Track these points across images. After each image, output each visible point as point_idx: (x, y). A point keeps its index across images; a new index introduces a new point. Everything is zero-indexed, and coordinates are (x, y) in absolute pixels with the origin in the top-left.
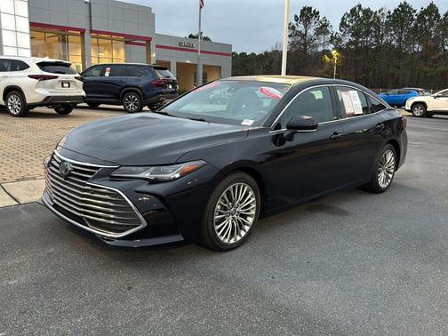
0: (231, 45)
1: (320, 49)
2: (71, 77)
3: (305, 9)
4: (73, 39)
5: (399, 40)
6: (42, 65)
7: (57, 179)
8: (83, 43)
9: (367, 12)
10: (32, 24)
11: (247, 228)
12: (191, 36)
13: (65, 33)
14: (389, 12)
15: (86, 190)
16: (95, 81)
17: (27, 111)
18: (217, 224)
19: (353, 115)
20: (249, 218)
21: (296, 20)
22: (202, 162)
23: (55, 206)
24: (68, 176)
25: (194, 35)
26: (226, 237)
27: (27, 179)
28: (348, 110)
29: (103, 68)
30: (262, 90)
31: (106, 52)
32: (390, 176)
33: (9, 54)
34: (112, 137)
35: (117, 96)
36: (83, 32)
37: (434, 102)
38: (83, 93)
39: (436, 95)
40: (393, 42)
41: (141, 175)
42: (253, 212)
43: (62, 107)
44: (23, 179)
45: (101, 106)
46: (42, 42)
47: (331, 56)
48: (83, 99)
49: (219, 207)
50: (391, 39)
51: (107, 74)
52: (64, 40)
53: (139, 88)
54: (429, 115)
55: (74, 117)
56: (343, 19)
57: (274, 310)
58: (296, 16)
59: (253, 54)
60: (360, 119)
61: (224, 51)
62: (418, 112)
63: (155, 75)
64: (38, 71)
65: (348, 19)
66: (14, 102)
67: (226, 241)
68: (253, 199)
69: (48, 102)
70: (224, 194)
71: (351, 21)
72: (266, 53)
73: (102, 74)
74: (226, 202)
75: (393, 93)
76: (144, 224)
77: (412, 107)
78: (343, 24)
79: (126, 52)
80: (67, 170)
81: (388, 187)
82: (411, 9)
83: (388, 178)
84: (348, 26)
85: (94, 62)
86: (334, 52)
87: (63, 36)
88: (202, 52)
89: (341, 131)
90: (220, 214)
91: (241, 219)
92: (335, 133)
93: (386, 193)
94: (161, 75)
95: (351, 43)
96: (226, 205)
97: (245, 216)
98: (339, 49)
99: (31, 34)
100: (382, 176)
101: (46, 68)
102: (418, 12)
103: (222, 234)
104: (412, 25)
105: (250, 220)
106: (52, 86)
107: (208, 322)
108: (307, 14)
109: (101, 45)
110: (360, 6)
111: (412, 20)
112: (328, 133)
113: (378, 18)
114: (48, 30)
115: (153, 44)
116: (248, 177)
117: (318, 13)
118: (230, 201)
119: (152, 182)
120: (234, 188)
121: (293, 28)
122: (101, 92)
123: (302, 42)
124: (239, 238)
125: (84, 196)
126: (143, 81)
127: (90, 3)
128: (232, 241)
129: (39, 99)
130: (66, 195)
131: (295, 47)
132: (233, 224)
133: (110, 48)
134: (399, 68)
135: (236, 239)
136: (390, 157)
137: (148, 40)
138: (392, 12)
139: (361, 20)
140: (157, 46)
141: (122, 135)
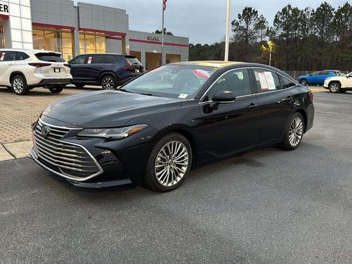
0: (188, 38)
1: (259, 40)
2: (61, 64)
3: (246, 9)
4: (66, 35)
5: (321, 32)
6: (38, 56)
7: (40, 139)
8: (73, 38)
9: (296, 11)
10: (33, 24)
11: (182, 175)
12: (157, 32)
13: (60, 30)
14: (313, 11)
15: (59, 146)
16: (80, 67)
17: (28, 91)
18: (158, 172)
19: (267, 90)
20: (183, 168)
21: (240, 18)
22: (145, 125)
23: (39, 159)
24: (47, 136)
25: (160, 30)
26: (165, 181)
27: (23, 141)
28: (263, 87)
29: (86, 57)
30: (195, 72)
31: (91, 45)
32: (300, 137)
33: (16, 47)
34: (80, 108)
35: (97, 79)
36: (73, 30)
37: (347, 81)
38: (71, 77)
39: (348, 75)
40: (316, 34)
41: (99, 135)
42: (186, 163)
43: (55, 88)
44: (20, 140)
45: (86, 86)
46: (42, 38)
47: (267, 46)
48: (71, 81)
49: (159, 159)
50: (314, 31)
51: (89, 62)
52: (59, 36)
53: (114, 73)
54: (343, 91)
55: (64, 95)
56: (276, 16)
57: (194, 233)
58: (239, 15)
59: (206, 45)
60: (273, 93)
61: (182, 43)
62: (334, 89)
63: (126, 62)
64: (36, 60)
65: (280, 17)
66: (18, 84)
67: (165, 184)
68: (186, 153)
69: (43, 83)
70: (163, 149)
71: (283, 18)
72: (216, 44)
73: (86, 62)
74: (164, 156)
75: (315, 74)
76: (101, 171)
77: (329, 85)
78: (276, 20)
79: (106, 45)
80: (46, 131)
81: (298, 145)
82: (330, 7)
83: (297, 138)
84: (281, 22)
85: (82, 52)
86: (269, 43)
87: (58, 33)
88: (165, 44)
89: (257, 102)
90: (160, 164)
91: (176, 168)
92: (252, 104)
93: (296, 150)
94: (130, 62)
95: (282, 35)
96: (165, 158)
97: (180, 166)
98: (273, 40)
99: (33, 32)
100: (292, 137)
101: (42, 57)
102: (336, 10)
103: (162, 179)
104: (332, 20)
105: (184, 169)
106: (47, 72)
107: (144, 241)
108: (248, 13)
109: (87, 39)
110: (289, 6)
111: (332, 16)
112: (246, 104)
113: (304, 15)
114: (46, 28)
115: (127, 38)
116: (182, 137)
117: (257, 12)
118: (168, 154)
119: (107, 140)
120: (171, 145)
121: (237, 24)
122: (85, 76)
123: (244, 35)
124: (175, 182)
125: (58, 151)
126: (117, 67)
127: (78, 7)
128: (170, 185)
129: (37, 81)
130: (46, 150)
131: (238, 39)
132: (170, 172)
133: (94, 42)
134: (321, 54)
135: (173, 183)
136: (299, 122)
137: (123, 35)
138: (316, 10)
139: (291, 17)
140: (130, 40)
141: (88, 106)
